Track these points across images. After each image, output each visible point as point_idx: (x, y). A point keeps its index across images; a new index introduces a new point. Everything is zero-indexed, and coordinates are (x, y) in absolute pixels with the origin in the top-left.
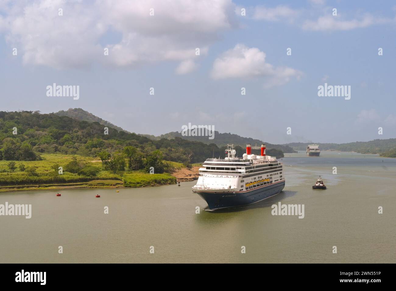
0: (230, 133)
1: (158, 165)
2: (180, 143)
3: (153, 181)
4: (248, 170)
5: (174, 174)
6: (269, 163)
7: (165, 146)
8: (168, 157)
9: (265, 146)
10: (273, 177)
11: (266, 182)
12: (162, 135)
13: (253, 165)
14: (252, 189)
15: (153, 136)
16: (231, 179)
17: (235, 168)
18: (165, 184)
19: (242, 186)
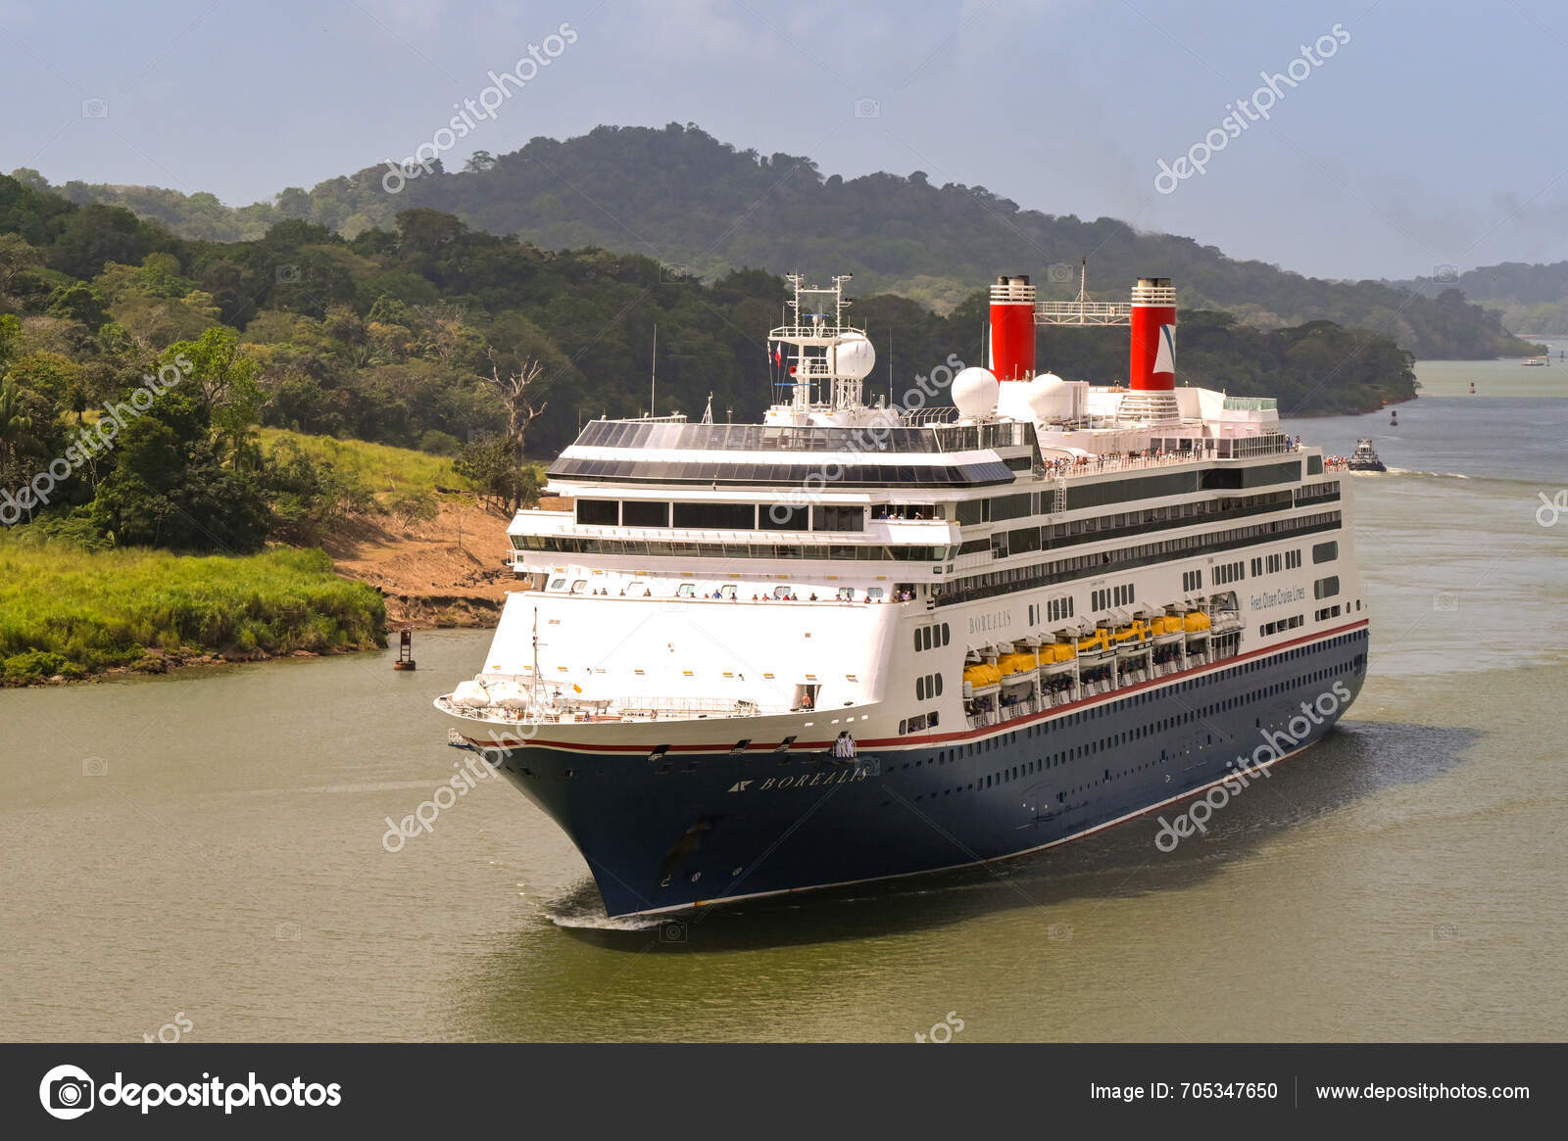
0: (919, 177)
1: (212, 478)
2: (442, 264)
3: (160, 625)
4: (985, 530)
5: (371, 563)
6: (1210, 460)
7: (305, 299)
8: (329, 396)
9: (1165, 297)
10: (1246, 588)
11: (1179, 637)
12: (289, 191)
13: (1040, 476)
14: (1035, 715)
15: (207, 204)
16: (816, 612)
17: (858, 510)
18: (271, 650)
19: (929, 686)
